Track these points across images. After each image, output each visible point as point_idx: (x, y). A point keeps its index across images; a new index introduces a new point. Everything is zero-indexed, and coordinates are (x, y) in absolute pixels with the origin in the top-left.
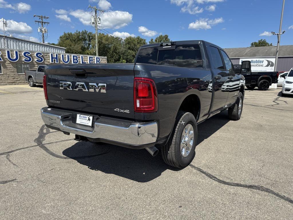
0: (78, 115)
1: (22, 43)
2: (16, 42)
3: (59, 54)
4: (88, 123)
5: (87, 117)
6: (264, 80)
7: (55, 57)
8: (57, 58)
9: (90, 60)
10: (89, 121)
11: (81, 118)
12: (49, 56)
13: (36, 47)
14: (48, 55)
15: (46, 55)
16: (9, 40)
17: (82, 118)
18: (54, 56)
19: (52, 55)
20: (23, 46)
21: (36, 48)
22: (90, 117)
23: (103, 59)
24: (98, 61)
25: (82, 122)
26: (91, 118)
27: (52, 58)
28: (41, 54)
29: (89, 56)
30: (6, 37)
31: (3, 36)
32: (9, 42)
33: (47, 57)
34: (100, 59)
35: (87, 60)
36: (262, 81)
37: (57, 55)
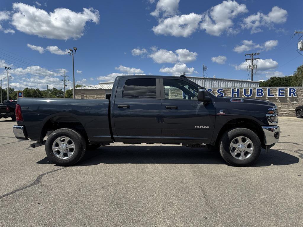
1: (216, 82)
2: (212, 81)
3: (241, 89)
7: (237, 91)
8: (238, 92)
9: (280, 92)
12: (231, 91)
13: (228, 83)
14: (229, 90)
15: (228, 91)
16: (206, 81)
18: (235, 91)
19: (233, 90)
20: (217, 84)
21: (228, 85)
23: (300, 89)
24: (292, 92)
27: (233, 92)
28: (222, 90)
29: (278, 88)
30: (204, 78)
31: (202, 78)
32: (206, 82)
33: (228, 92)
34: (296, 90)
35: (275, 93)
37: (238, 90)
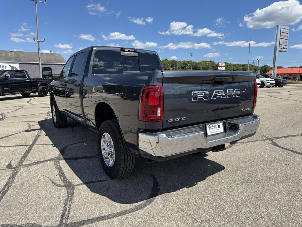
0: (207, 126)
4: (219, 130)
5: (217, 125)
6: (44, 86)
10: (219, 128)
11: (210, 128)
17: (212, 128)
22: (219, 124)
25: (213, 132)
26: (221, 124)
36: (41, 87)
